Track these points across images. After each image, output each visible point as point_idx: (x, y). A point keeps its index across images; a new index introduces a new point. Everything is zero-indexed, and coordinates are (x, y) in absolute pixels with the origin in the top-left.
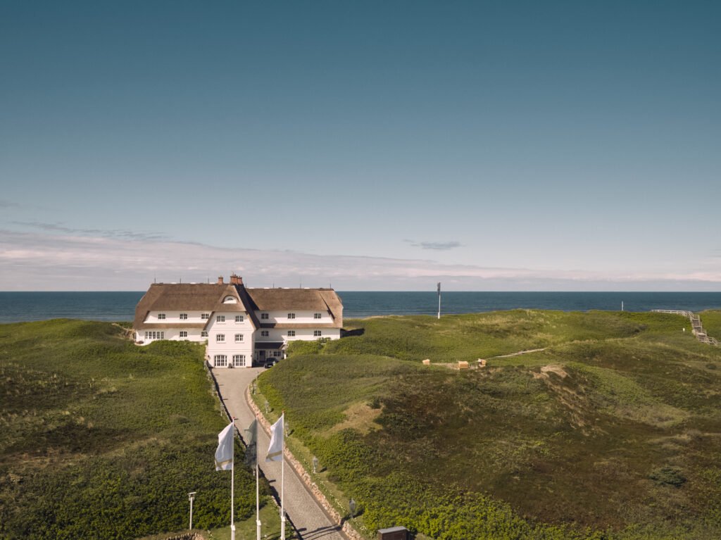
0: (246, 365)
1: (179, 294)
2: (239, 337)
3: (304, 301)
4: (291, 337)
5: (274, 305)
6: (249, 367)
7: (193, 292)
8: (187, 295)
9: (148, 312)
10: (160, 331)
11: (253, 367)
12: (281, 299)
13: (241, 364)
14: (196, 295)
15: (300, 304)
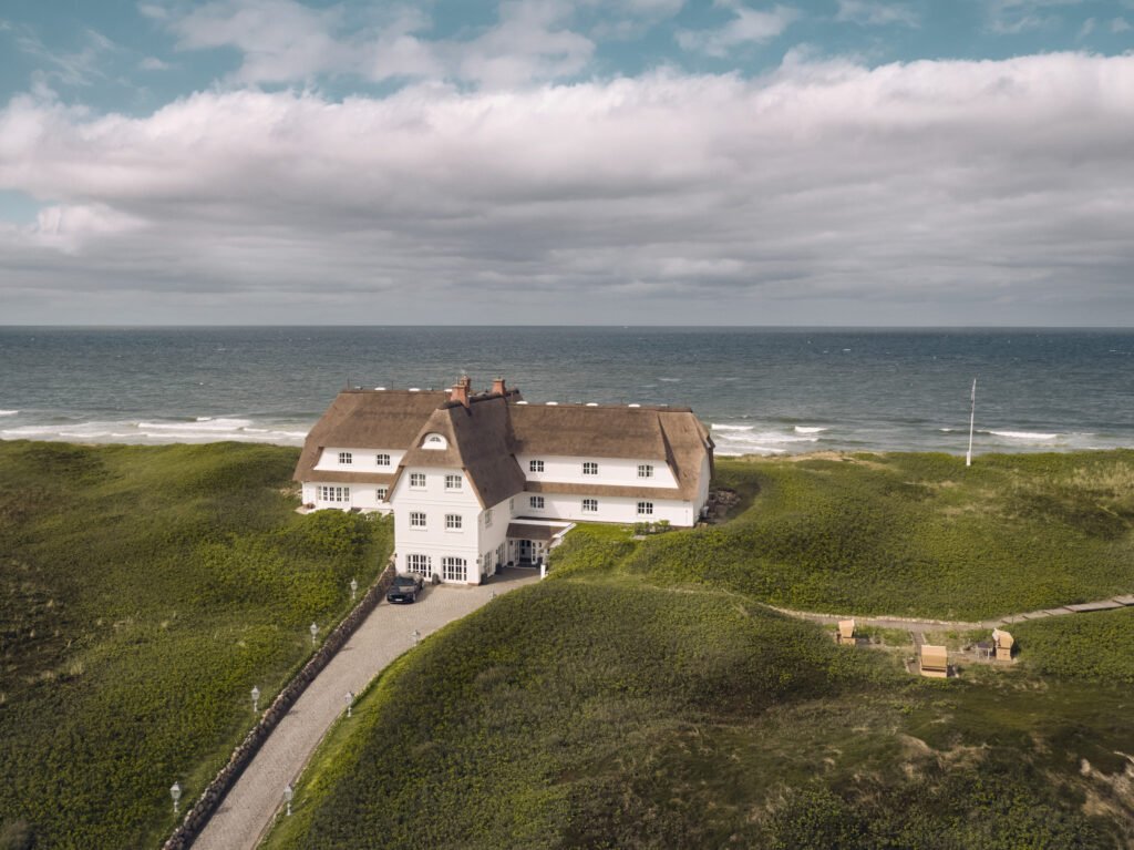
0: (469, 580)
1: (383, 413)
2: (454, 521)
3: (620, 435)
4: (590, 512)
5: (555, 443)
6: (473, 585)
7: (409, 409)
8: (395, 415)
9: (321, 449)
10: (343, 486)
11: (481, 584)
12: (575, 429)
13: (459, 577)
14: (411, 414)
15: (611, 442)
